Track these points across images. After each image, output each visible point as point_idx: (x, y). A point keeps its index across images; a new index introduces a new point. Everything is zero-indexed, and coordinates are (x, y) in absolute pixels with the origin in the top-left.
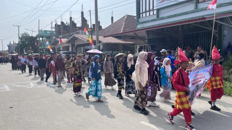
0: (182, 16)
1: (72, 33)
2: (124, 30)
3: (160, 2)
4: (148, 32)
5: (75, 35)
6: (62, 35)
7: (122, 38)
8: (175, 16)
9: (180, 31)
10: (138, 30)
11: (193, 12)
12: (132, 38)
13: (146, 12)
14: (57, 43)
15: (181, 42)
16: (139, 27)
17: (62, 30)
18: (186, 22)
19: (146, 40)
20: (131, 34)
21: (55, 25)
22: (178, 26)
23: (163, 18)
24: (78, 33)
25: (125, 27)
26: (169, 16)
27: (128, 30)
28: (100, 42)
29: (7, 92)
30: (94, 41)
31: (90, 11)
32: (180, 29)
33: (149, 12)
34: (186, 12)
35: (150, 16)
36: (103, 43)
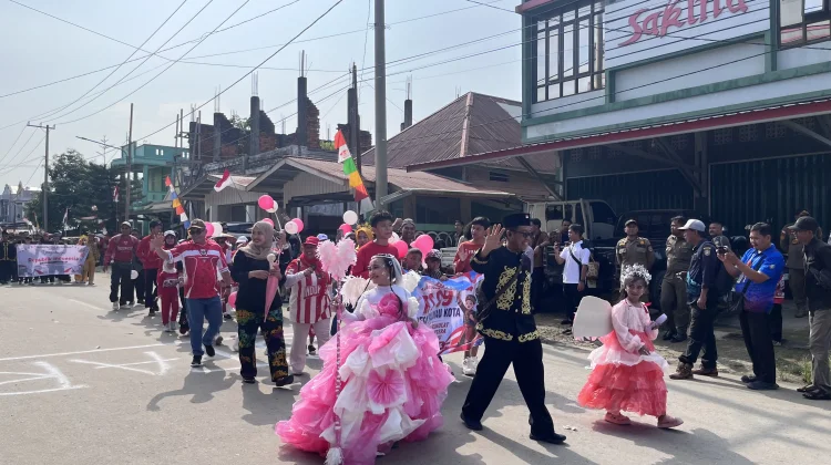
0: (716, 95)
1: (257, 156)
2: (470, 147)
4: (566, 157)
5: (292, 162)
6: (218, 162)
7: (464, 176)
8: (687, 94)
9: (700, 153)
10: (532, 148)
11: (760, 81)
12: (498, 177)
14: (208, 192)
15: (704, 195)
16: (533, 134)
17: (218, 145)
18: (726, 119)
19: (560, 183)
21: (193, 125)
22: (693, 134)
23: (632, 104)
24: (286, 155)
25: (470, 138)
26: (659, 95)
27: (483, 148)
28: (391, 188)
30: (369, 186)
31: (355, 71)
32: (700, 146)
33: (573, 82)
34: (731, 82)
35: (579, 98)
36: (404, 191)
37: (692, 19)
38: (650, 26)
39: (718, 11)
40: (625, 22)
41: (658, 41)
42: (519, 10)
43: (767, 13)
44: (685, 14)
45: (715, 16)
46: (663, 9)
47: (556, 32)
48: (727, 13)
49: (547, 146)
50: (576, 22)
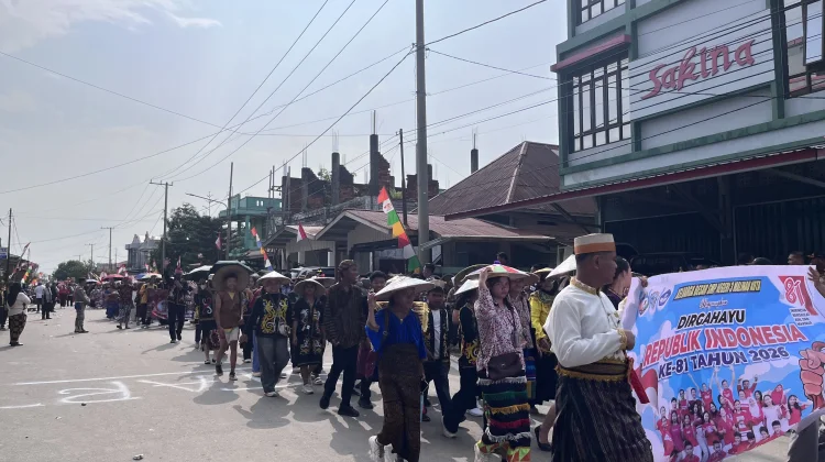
0: (730, 142)
1: (338, 206)
2: (515, 194)
3: (644, 99)
4: (603, 202)
5: (351, 214)
6: (305, 212)
7: (511, 221)
8: (703, 142)
9: (724, 196)
10: (569, 194)
11: (767, 129)
12: (544, 221)
13: (594, 131)
14: (288, 241)
15: (729, 236)
16: (570, 181)
17: (305, 197)
18: (743, 164)
20: (541, 207)
21: (284, 178)
22: (716, 178)
23: (656, 153)
24: (359, 206)
25: (517, 185)
26: (678, 144)
27: (529, 194)
28: (432, 235)
29: (122, 403)
30: (412, 233)
31: (401, 134)
32: (722, 190)
33: (604, 133)
34: (742, 130)
35: (610, 146)
36: (443, 238)
37: (705, 73)
38: (668, 80)
39: (727, 65)
40: (647, 76)
42: (554, 69)
43: (772, 65)
44: (698, 69)
45: (726, 69)
46: (679, 64)
47: (588, 87)
48: (735, 66)
49: (582, 192)
50: (605, 78)
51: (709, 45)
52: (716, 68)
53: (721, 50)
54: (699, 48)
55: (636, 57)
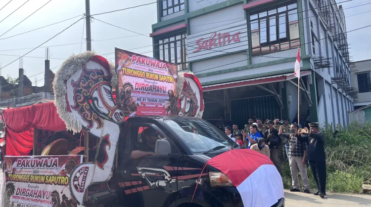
0: (230, 73)
1: (22, 98)
3: (194, 52)
5: (44, 101)
8: (220, 73)
9: (226, 96)
11: (246, 68)
15: (228, 112)
17: (1, 92)
23: (199, 76)
24: (38, 97)
26: (209, 73)
32: (225, 93)
37: (220, 44)
38: (204, 45)
39: (229, 41)
41: (208, 51)
42: (151, 35)
43: (247, 43)
45: (229, 43)
46: (209, 39)
47: (167, 45)
48: (232, 42)
50: (175, 42)
51: (222, 32)
52: (224, 42)
53: (227, 35)
54: (218, 33)
55: (189, 34)
